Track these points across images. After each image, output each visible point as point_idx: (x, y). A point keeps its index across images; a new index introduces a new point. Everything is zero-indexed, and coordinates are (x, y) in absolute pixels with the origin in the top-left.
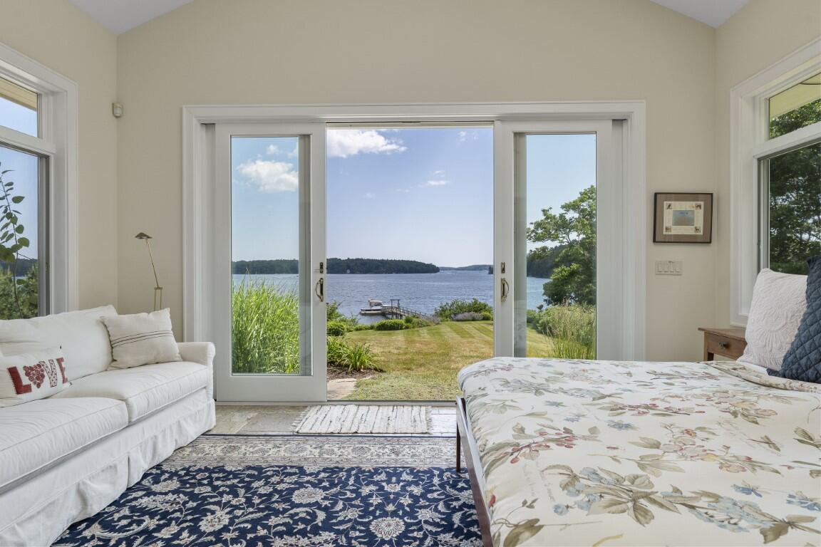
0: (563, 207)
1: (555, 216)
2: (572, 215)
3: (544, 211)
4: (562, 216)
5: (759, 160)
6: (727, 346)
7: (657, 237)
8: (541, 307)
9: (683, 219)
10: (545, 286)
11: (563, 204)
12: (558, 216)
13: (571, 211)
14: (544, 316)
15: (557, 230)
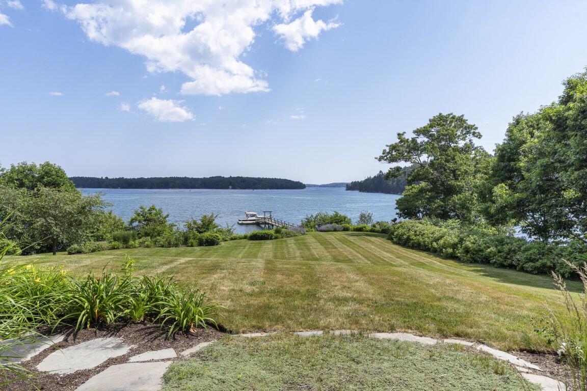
0: (415, 132)
1: (408, 139)
2: (422, 139)
3: (399, 134)
4: (414, 140)
8: (395, 220)
10: (398, 202)
11: (415, 129)
12: (410, 139)
13: (422, 136)
14: (398, 228)
15: (409, 152)
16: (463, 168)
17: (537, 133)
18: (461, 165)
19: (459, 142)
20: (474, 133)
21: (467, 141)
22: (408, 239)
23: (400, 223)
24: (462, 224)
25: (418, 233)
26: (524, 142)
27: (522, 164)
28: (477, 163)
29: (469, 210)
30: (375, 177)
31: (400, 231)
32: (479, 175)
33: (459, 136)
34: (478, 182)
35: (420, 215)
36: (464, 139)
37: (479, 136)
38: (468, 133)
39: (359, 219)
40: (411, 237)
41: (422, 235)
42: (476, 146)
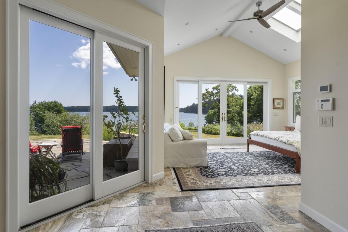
0: (212, 88)
1: (210, 92)
2: (215, 91)
3: (206, 89)
4: (212, 92)
5: (294, 93)
6: (290, 129)
7: (274, 108)
8: (205, 125)
9: (279, 104)
10: (206, 117)
11: (213, 87)
12: (211, 91)
13: (215, 90)
14: (207, 128)
15: (210, 97)
16: (232, 103)
17: (257, 92)
18: (231, 102)
19: (230, 93)
20: (235, 89)
21: (233, 92)
22: (211, 132)
23: (207, 126)
24: (231, 126)
25: (215, 129)
26: (252, 95)
27: (252, 103)
28: (237, 102)
29: (234, 120)
30: (191, 106)
31: (208, 129)
32: (237, 106)
33: (230, 90)
34: (237, 109)
35: (214, 123)
36: (232, 92)
37: (237, 91)
38: (233, 89)
39: (189, 125)
40: (212, 131)
41: (217, 130)
42: (236, 94)
